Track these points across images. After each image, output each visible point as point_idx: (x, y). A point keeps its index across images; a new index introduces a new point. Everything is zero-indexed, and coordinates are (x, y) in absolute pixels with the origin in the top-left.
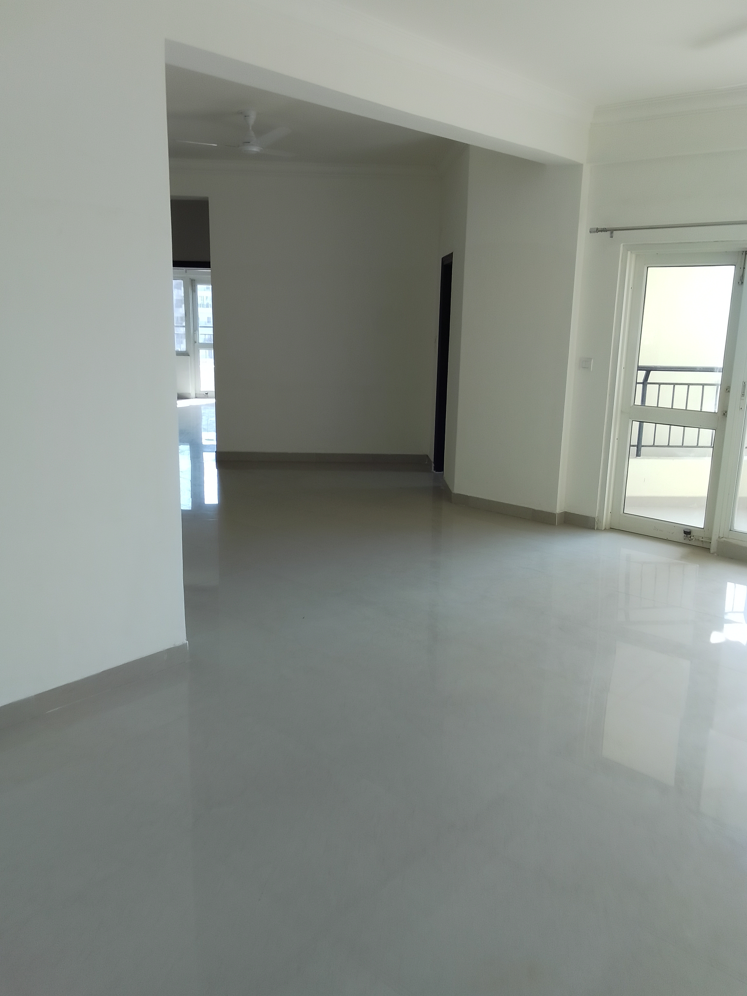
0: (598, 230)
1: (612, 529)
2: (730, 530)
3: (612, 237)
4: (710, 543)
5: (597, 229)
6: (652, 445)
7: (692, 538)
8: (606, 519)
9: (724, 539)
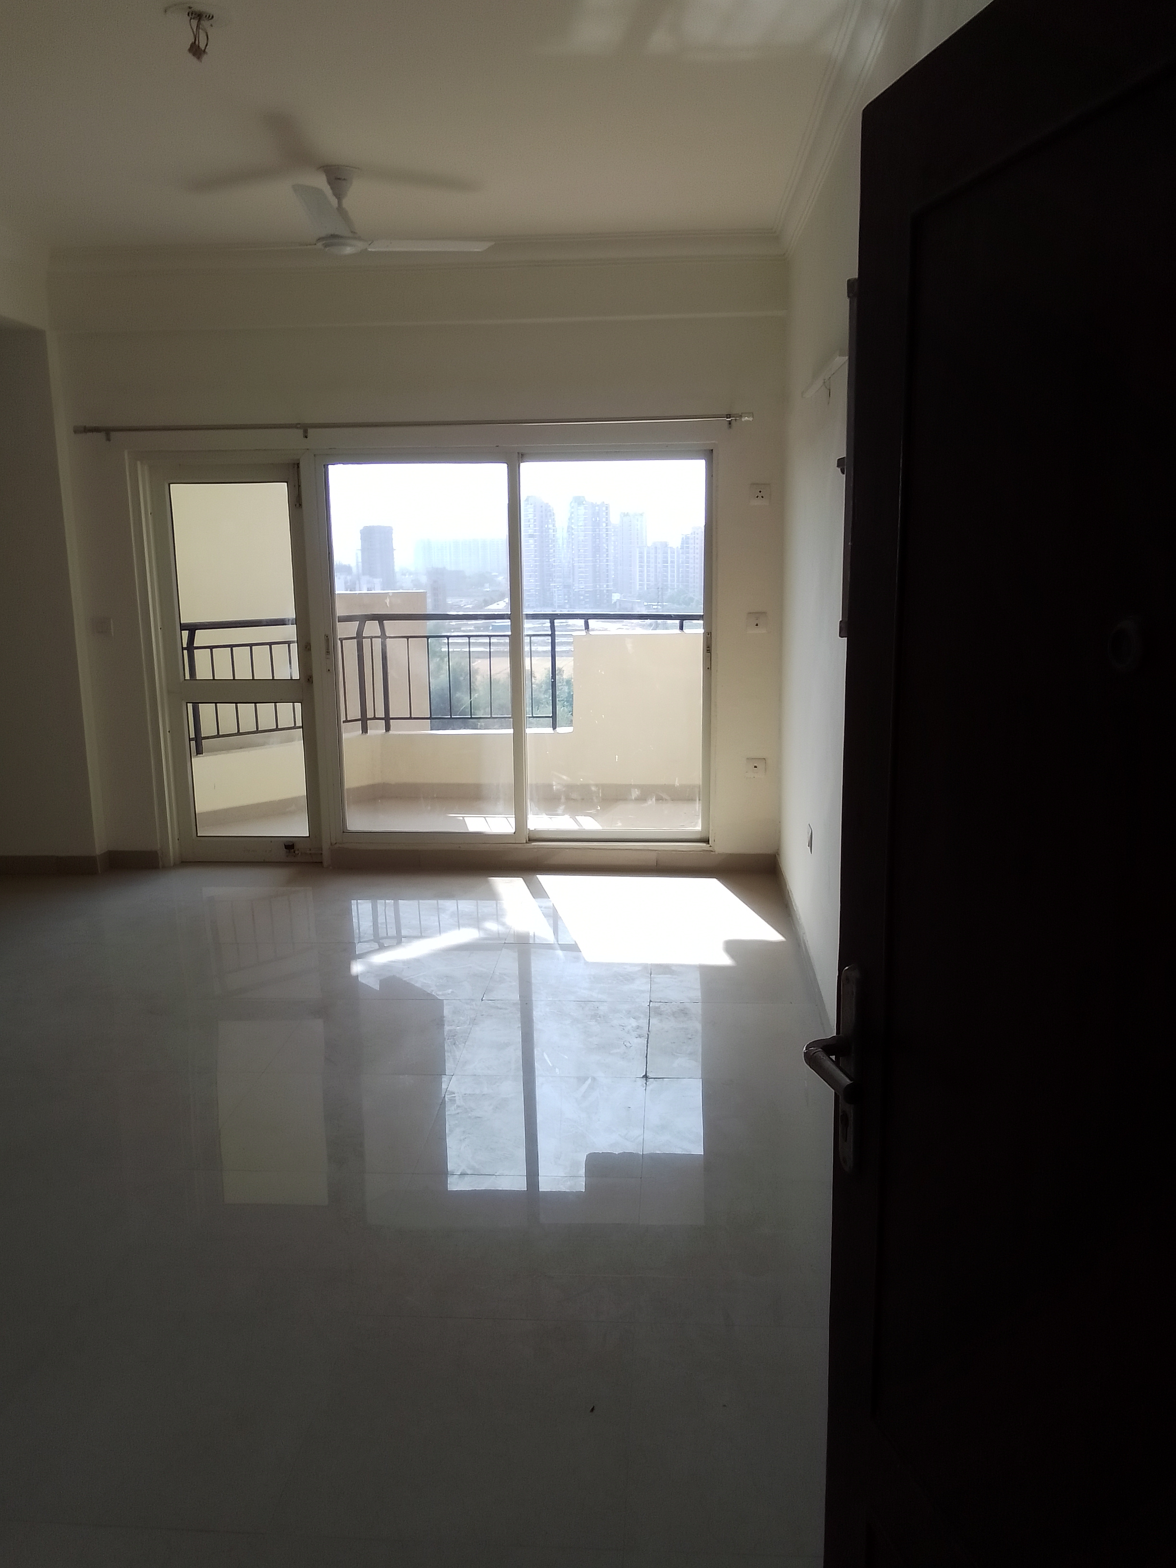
0: (87, 430)
1: (185, 863)
2: (343, 832)
3: (109, 439)
4: (322, 854)
5: (85, 428)
6: (216, 735)
7: (296, 852)
8: (173, 849)
9: (337, 845)
